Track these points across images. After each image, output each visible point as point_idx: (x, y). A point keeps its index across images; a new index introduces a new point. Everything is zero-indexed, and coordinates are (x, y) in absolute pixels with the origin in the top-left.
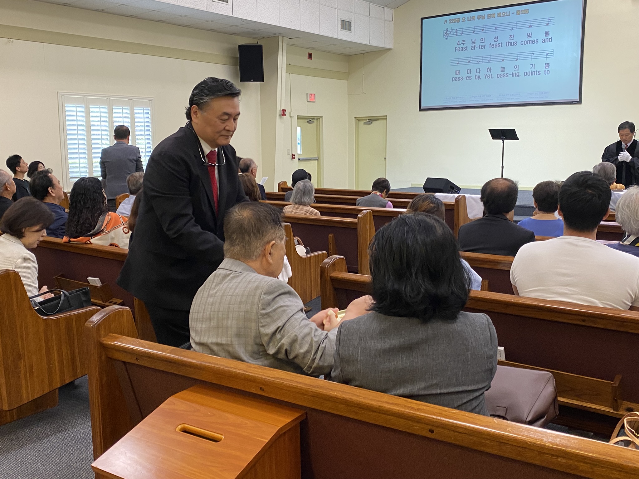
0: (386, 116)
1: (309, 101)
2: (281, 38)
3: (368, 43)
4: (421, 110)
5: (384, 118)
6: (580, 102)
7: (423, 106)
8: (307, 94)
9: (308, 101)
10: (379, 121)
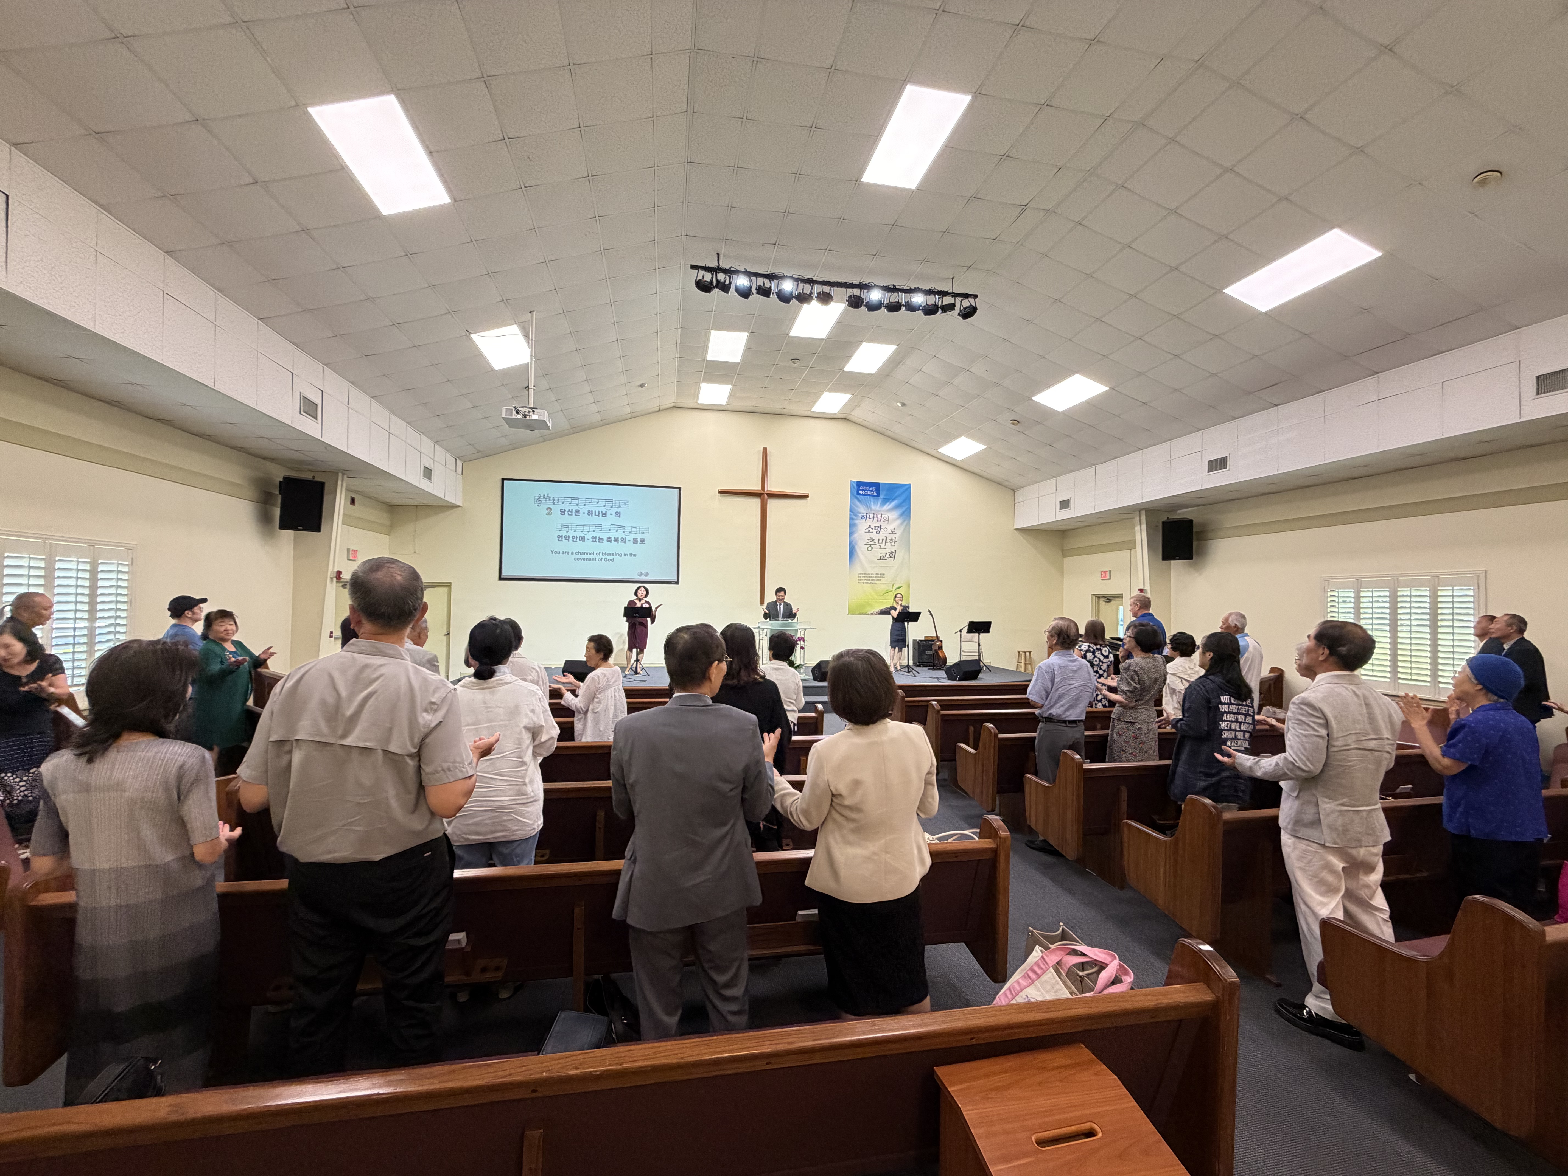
0: (451, 583)
1: (351, 558)
2: (340, 475)
3: (443, 497)
4: (501, 578)
5: (448, 585)
6: (677, 583)
7: (505, 574)
8: (348, 550)
9: (348, 559)
10: (436, 589)
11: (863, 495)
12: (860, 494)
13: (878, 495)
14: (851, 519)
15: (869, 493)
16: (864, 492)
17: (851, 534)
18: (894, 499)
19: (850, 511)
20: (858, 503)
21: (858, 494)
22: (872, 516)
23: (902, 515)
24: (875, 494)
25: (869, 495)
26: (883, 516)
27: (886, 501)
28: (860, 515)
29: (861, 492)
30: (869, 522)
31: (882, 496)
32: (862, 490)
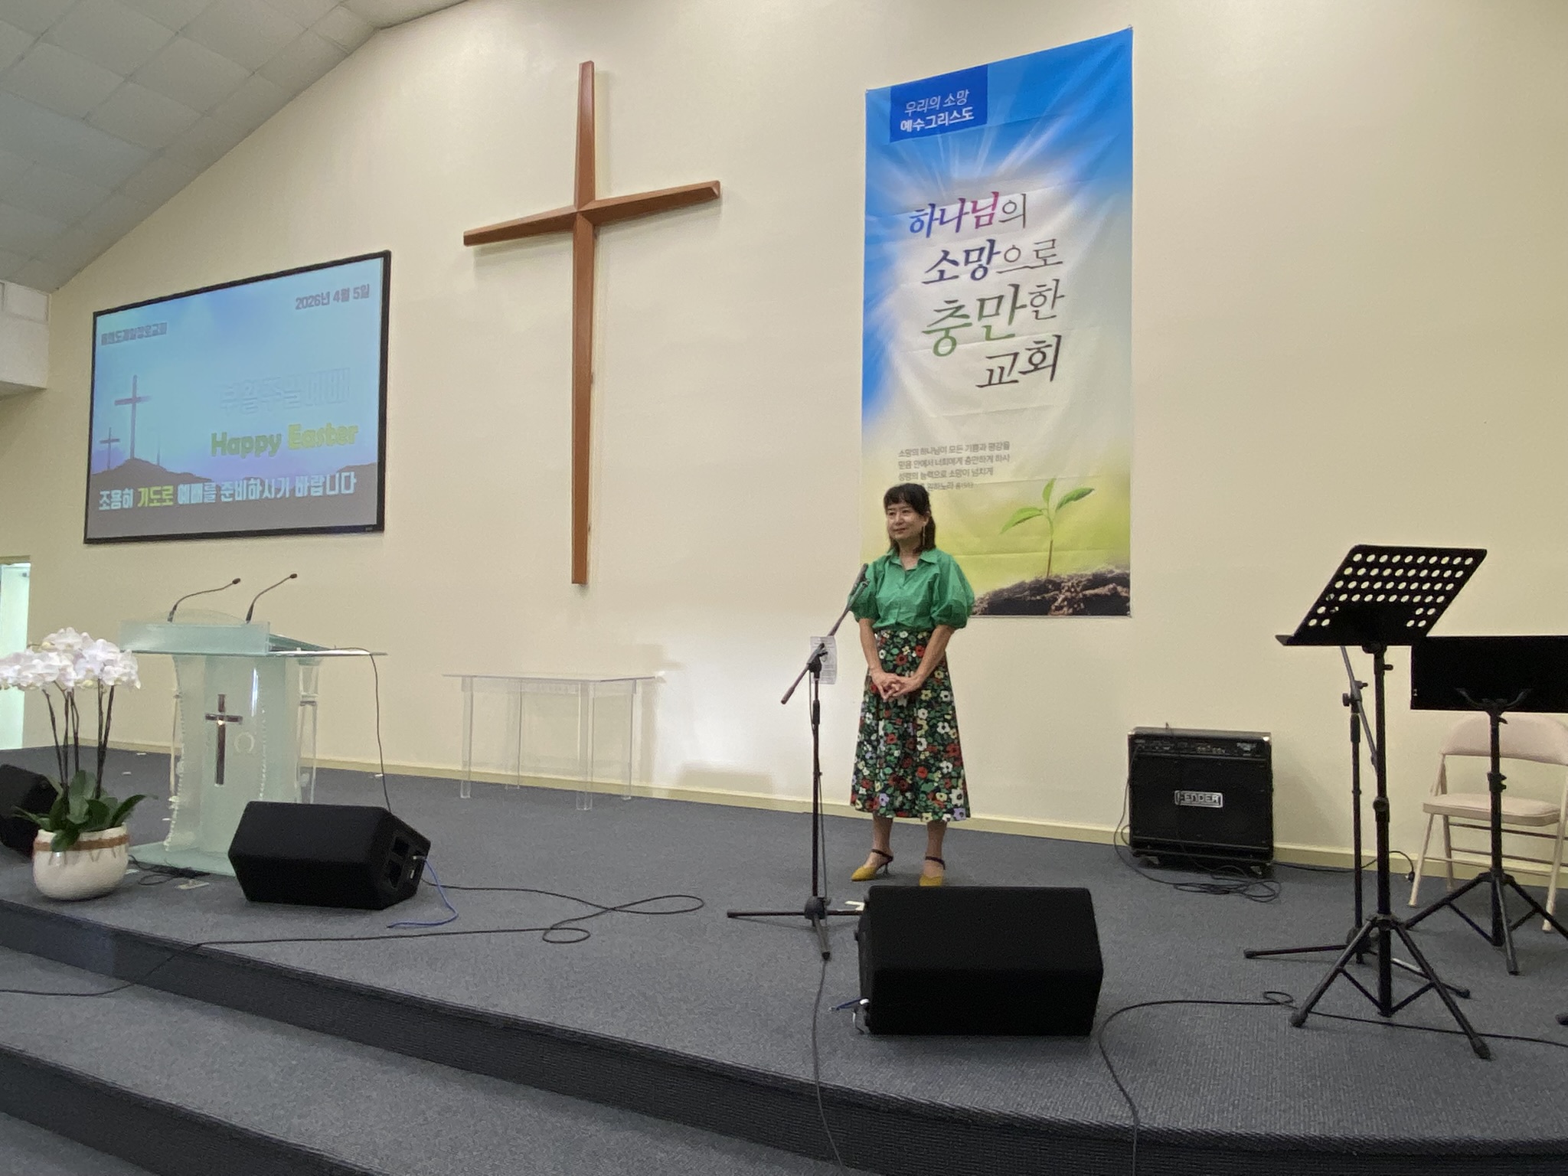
4: (87, 541)
6: (379, 527)
11: (914, 133)
12: (905, 135)
13: (980, 117)
14: (871, 241)
15: (944, 119)
16: (919, 124)
17: (871, 301)
18: (1051, 117)
19: (869, 211)
20: (897, 174)
21: (897, 134)
22: (953, 210)
23: (1086, 176)
24: (968, 116)
25: (942, 129)
26: (1002, 200)
27: (1014, 132)
28: (906, 219)
29: (907, 125)
30: (943, 238)
31: (996, 118)
32: (915, 116)
